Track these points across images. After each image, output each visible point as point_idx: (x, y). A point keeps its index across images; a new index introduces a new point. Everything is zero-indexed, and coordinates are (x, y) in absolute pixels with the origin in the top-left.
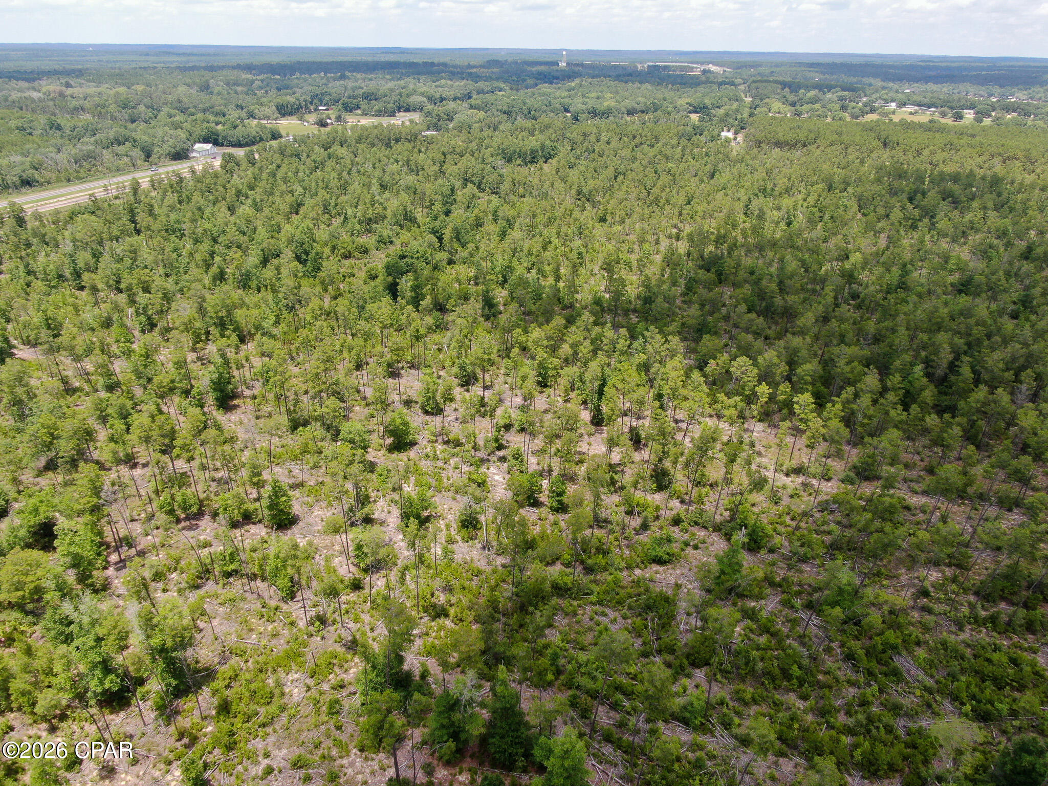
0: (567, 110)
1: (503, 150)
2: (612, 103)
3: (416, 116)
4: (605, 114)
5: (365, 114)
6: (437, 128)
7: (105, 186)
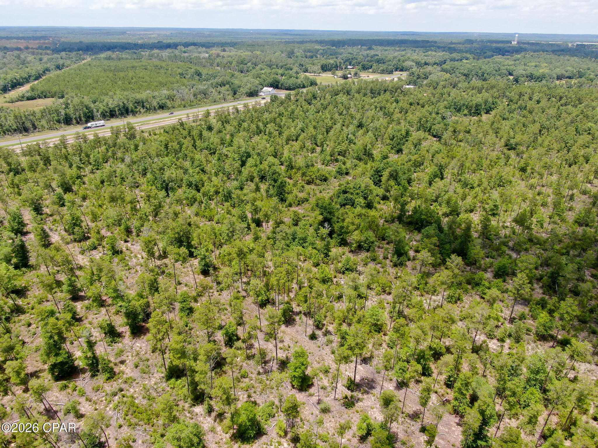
0: (511, 74)
1: (455, 103)
2: (547, 71)
3: (404, 75)
4: (539, 79)
5: (374, 72)
6: (415, 83)
7: (188, 114)
